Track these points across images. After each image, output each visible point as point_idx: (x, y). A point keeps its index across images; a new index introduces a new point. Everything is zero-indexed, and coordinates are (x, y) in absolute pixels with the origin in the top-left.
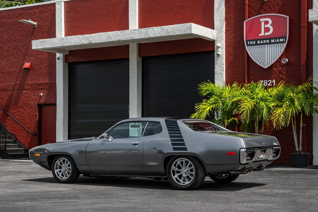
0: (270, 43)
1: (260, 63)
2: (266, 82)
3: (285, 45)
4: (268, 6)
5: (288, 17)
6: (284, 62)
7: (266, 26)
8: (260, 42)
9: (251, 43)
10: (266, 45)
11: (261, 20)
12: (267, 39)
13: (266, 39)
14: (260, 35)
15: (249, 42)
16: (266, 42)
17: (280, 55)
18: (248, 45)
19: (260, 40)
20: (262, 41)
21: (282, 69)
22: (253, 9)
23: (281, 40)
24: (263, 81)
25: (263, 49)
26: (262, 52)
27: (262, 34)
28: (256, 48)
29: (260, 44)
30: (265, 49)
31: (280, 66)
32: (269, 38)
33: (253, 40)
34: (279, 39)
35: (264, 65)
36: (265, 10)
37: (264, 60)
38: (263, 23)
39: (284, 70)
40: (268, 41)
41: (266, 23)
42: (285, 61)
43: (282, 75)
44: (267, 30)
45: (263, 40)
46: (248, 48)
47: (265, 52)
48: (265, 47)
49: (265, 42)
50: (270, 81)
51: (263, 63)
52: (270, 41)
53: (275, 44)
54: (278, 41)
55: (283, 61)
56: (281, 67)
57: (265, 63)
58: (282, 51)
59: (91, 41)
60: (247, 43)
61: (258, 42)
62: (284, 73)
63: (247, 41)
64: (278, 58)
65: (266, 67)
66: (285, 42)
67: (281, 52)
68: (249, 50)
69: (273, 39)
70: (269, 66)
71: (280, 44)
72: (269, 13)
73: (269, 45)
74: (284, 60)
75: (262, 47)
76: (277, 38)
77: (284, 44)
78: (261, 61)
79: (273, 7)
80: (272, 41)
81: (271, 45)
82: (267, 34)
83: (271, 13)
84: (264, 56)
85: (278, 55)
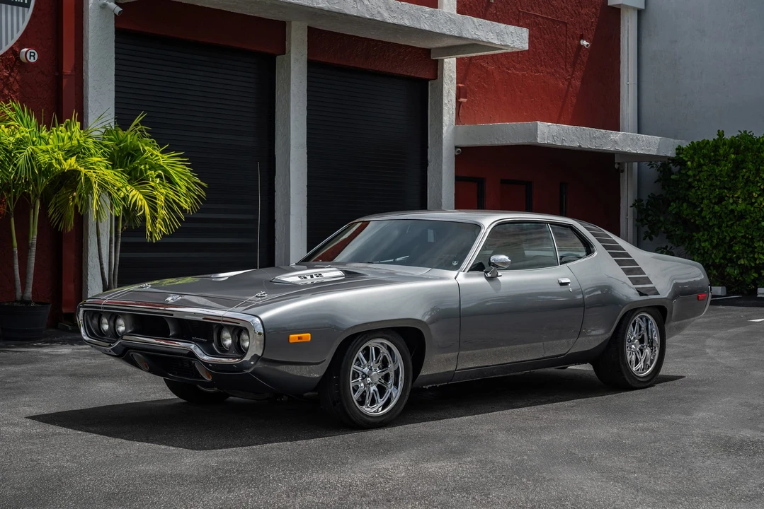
3: (29, 13)
6: (32, 58)
17: (17, 36)
21: (10, 74)
31: (6, 66)
39: (15, 79)
42: (34, 56)
43: (9, 90)
55: (30, 56)
56: (6, 68)
58: (23, 27)
62: (16, 87)
64: (11, 43)
66: (28, 6)
67: (18, 30)
71: (15, 8)
74: (32, 54)
77: (26, 9)
85: (12, 38)
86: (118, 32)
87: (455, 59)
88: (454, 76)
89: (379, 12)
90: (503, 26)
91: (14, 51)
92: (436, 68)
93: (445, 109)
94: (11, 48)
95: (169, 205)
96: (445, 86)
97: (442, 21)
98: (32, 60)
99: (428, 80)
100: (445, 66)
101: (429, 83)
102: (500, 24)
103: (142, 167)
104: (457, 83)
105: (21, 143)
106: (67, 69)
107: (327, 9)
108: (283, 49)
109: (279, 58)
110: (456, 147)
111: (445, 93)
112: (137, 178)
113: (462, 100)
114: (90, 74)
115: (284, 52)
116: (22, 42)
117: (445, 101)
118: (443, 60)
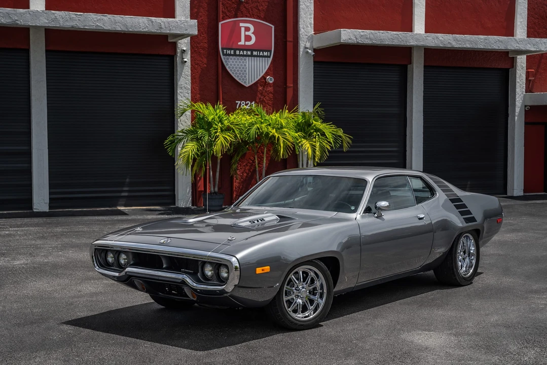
0: (252, 55)
1: (240, 79)
2: (243, 103)
3: (270, 60)
4: (245, 7)
5: (273, 27)
7: (247, 33)
8: (240, 52)
9: (229, 52)
10: (247, 58)
11: (241, 25)
12: (249, 50)
13: (247, 50)
14: (239, 43)
15: (225, 51)
16: (247, 53)
17: (264, 72)
18: (224, 55)
19: (240, 50)
20: (241, 51)
21: (262, 89)
22: (227, 8)
23: (266, 54)
24: (239, 102)
25: (243, 62)
26: (242, 65)
27: (242, 43)
28: (235, 59)
29: (240, 55)
30: (246, 62)
31: (261, 85)
32: (251, 49)
33: (231, 49)
34: (263, 51)
35: (245, 82)
36: (242, 12)
37: (245, 77)
38: (243, 29)
40: (249, 53)
41: (247, 29)
44: (248, 38)
45: (243, 50)
46: (224, 58)
47: (245, 65)
48: (245, 60)
49: (245, 53)
50: (248, 103)
51: (243, 79)
52: (252, 53)
53: (258, 58)
54: (261, 54)
57: (246, 79)
58: (267, 67)
59: (17, 20)
60: (223, 52)
61: (238, 52)
63: (223, 49)
64: (262, 74)
65: (247, 85)
66: (270, 57)
67: (265, 69)
68: (226, 62)
69: (255, 51)
70: (251, 84)
71: (264, 58)
72: (247, 17)
73: (250, 58)
74: (271, 79)
75: (241, 59)
76: (260, 51)
78: (242, 77)
79: (252, 10)
80: (255, 53)
81: (253, 58)
82: (247, 43)
83: (249, 17)
84: (245, 71)
85: (262, 72)
86: (315, 62)
87: (525, 56)
88: (525, 65)
89: (449, 43)
90: (538, 39)
91: (264, 78)
92: (513, 62)
93: (518, 85)
94: (263, 76)
95: (322, 147)
96: (518, 71)
97: (493, 42)
98: (271, 82)
99: (509, 69)
100: (518, 60)
101: (510, 70)
102: (536, 39)
103: (312, 131)
104: (527, 69)
105: (252, 124)
106: (290, 84)
107: (415, 45)
108: (410, 62)
109: (409, 66)
110: (526, 106)
111: (517, 76)
112: (308, 136)
113: (530, 78)
114: (300, 85)
115: (411, 63)
116: (267, 74)
117: (518, 80)
118: (516, 57)
